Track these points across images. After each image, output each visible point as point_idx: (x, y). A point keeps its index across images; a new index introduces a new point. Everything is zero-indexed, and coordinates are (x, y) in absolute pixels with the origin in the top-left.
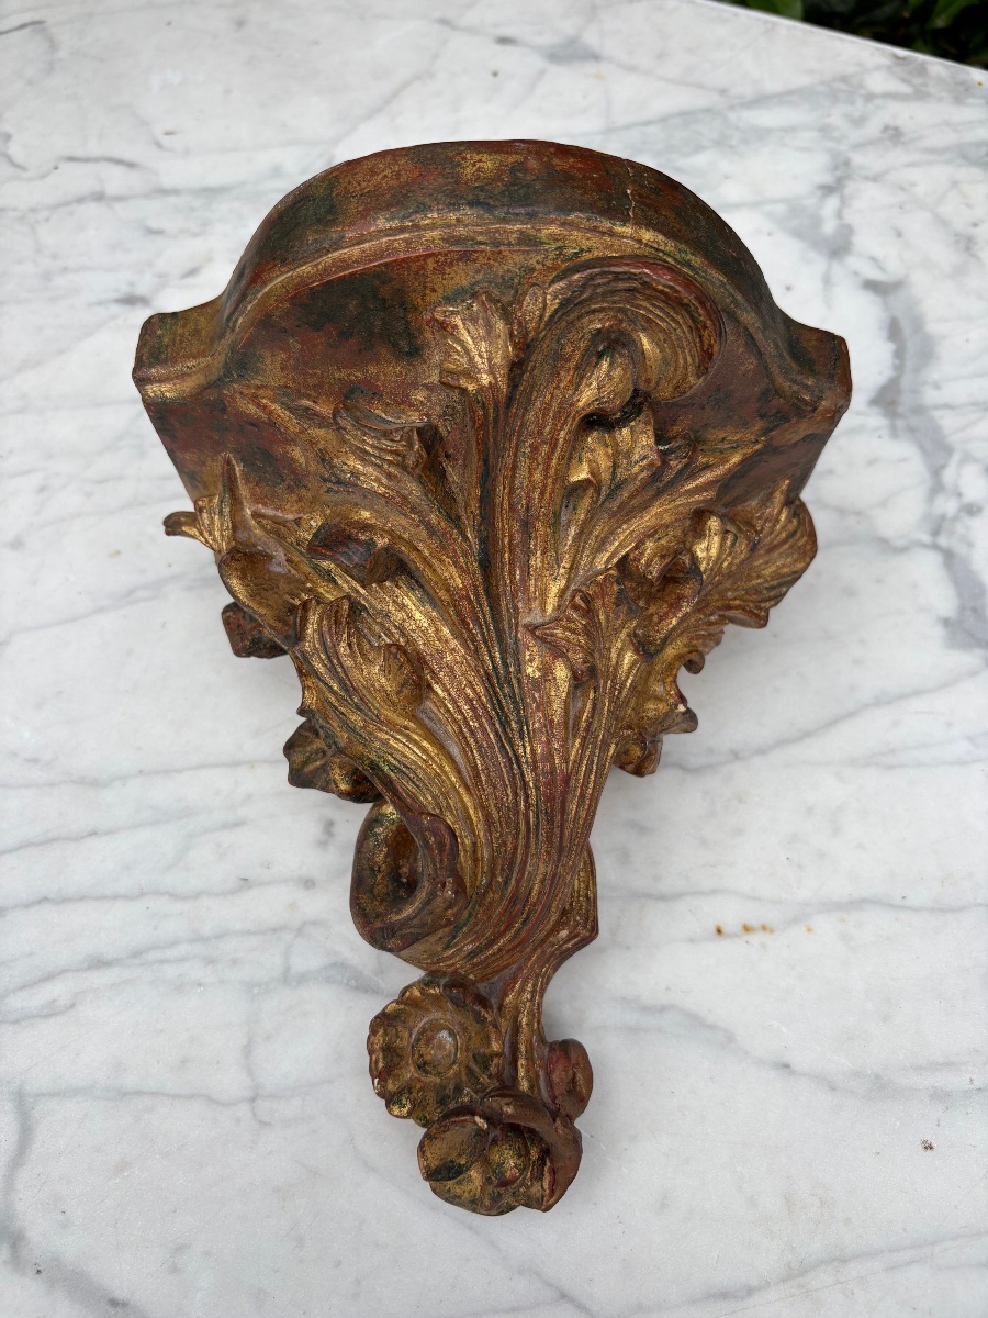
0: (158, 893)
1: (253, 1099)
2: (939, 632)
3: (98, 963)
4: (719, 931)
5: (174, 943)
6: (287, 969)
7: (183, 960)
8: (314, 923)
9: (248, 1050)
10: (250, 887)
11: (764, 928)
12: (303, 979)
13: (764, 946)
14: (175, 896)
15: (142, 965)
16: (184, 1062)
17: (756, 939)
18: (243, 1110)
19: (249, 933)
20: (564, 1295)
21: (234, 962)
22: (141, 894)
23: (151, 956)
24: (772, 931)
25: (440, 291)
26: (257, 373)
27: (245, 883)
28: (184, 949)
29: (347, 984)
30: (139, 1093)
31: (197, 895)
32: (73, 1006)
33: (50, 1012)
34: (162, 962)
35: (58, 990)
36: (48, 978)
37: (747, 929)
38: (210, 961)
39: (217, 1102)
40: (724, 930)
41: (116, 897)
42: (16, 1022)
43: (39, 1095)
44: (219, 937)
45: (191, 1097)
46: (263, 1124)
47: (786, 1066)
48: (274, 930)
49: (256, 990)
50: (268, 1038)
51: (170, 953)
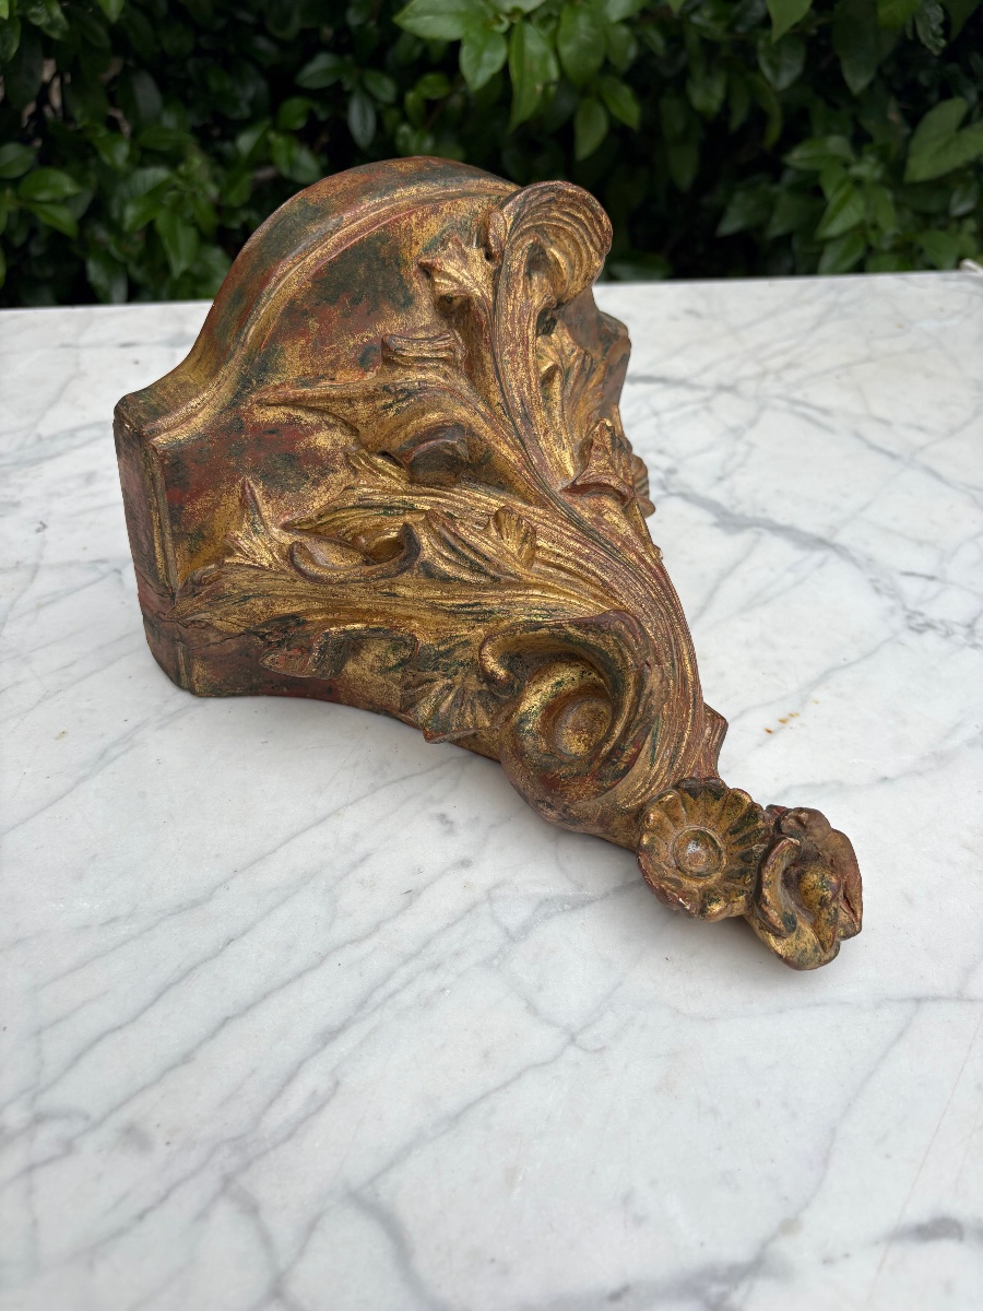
0: (339, 947)
1: (573, 1040)
2: (717, 531)
3: (329, 1036)
4: (769, 732)
5: (390, 975)
6: (507, 930)
7: (409, 982)
8: (497, 886)
9: (532, 1009)
10: (419, 894)
11: (791, 715)
12: (526, 929)
13: (802, 725)
14: (356, 941)
15: (375, 1009)
16: (486, 1055)
17: (793, 723)
18: (572, 1053)
19: (449, 926)
20: (918, 1000)
21: (457, 954)
22: (322, 959)
23: (379, 996)
24: (798, 715)
25: (421, 243)
26: (276, 371)
27: (412, 894)
28: (403, 973)
29: (564, 911)
30: (469, 1106)
31: (377, 927)
32: (337, 1084)
33: (318, 1104)
34: (391, 995)
35: (313, 1079)
36: (290, 1077)
37: (783, 721)
38: (436, 967)
39: (544, 1064)
40: (771, 729)
41: (300, 975)
42: (290, 1136)
43: (372, 1181)
44: (427, 944)
45: (519, 1075)
46: (599, 1051)
47: (886, 778)
48: (469, 911)
49: (496, 962)
50: (540, 988)
51: (393, 984)
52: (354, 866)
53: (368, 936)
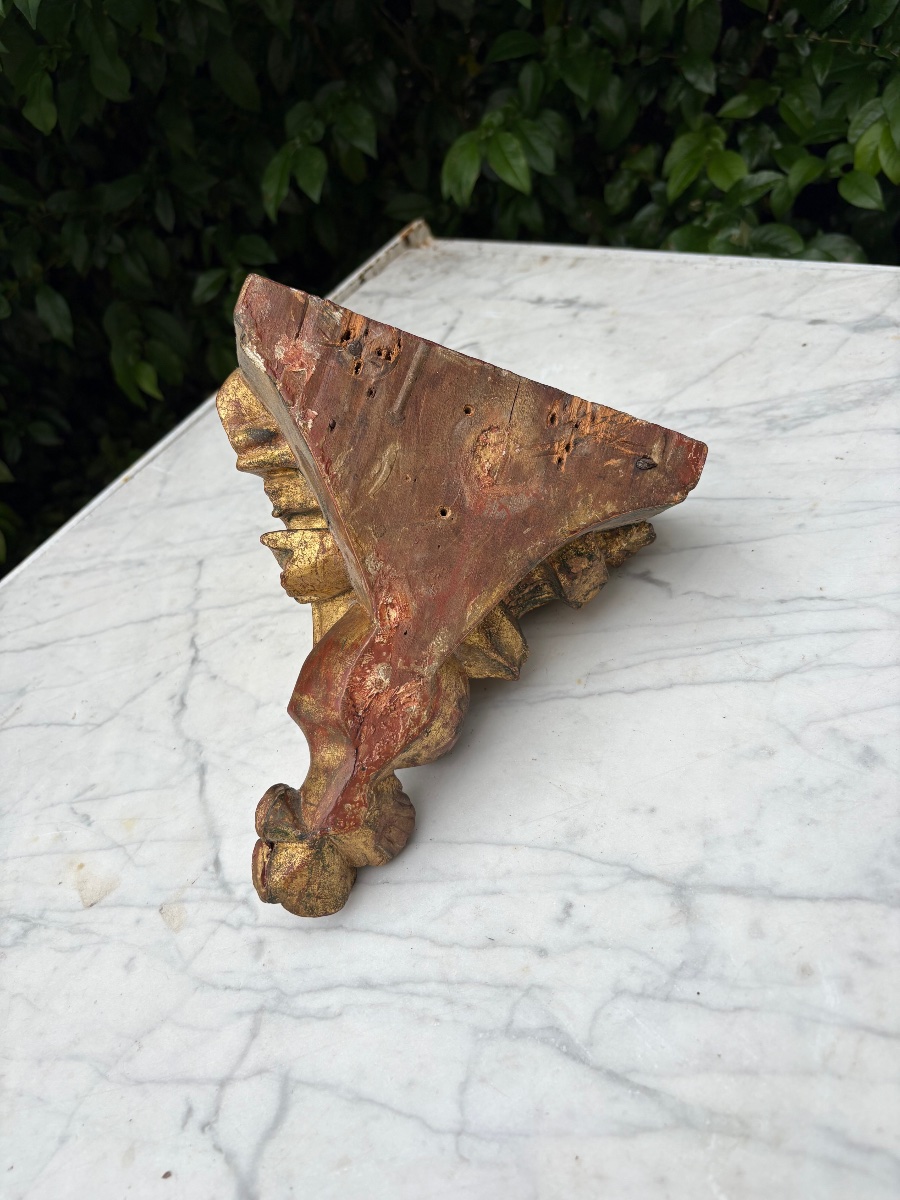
0: (422, 937)
1: (459, 1134)
3: (366, 985)
5: (425, 981)
6: (510, 1023)
7: (429, 996)
8: (540, 987)
9: (463, 1087)
10: (494, 947)
12: (522, 1034)
14: (434, 942)
15: (398, 993)
16: (411, 1084)
18: (448, 1141)
19: (486, 984)
21: (469, 1007)
22: (410, 936)
23: (409, 987)
27: (491, 942)
28: (432, 987)
29: (559, 1048)
30: (371, 1101)
31: (452, 945)
32: (340, 1015)
33: (323, 1016)
34: (412, 994)
35: (333, 1000)
36: (328, 988)
38: (450, 1002)
39: (429, 1127)
41: (391, 935)
42: (299, 1018)
43: (299, 1082)
44: (461, 983)
45: (410, 1116)
46: (463, 1159)
48: (507, 987)
49: (481, 1035)
50: (483, 1080)
51: (421, 988)
52: (486, 893)
53: (442, 945)
